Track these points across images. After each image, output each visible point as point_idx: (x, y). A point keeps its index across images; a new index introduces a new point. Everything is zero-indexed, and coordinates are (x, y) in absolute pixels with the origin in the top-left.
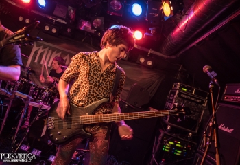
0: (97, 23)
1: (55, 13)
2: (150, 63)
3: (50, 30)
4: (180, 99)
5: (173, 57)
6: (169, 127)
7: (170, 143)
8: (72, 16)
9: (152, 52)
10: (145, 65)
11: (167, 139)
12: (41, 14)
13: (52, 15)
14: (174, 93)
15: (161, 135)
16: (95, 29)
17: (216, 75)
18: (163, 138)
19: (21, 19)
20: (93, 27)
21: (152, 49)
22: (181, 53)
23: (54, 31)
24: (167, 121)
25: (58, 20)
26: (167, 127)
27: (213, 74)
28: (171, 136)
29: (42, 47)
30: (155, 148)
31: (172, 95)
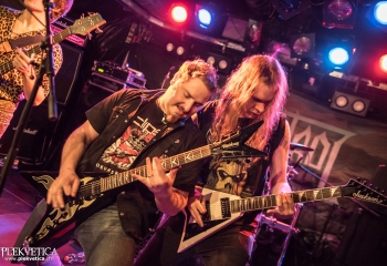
0: (302, 46)
1: (225, 34)
8: (256, 37)
12: (201, 38)
16: (298, 57)
19: (170, 47)
20: (294, 54)
23: (223, 65)
25: (231, 45)
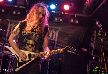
1: (17, 3)
2: (77, 22)
3: (16, 13)
4: (98, 40)
5: (90, 16)
6: (94, 58)
7: (96, 67)
8: (27, 4)
9: (77, 15)
10: (74, 24)
11: (94, 65)
12: (10, 5)
13: (16, 5)
14: (94, 37)
15: (90, 63)
17: (101, 26)
18: (91, 65)
21: (77, 13)
22: (94, 13)
23: (19, 13)
24: (92, 55)
25: (20, 7)
26: (92, 58)
27: (100, 26)
28: (96, 63)
29: (13, 24)
30: (88, 72)
31: (93, 39)
